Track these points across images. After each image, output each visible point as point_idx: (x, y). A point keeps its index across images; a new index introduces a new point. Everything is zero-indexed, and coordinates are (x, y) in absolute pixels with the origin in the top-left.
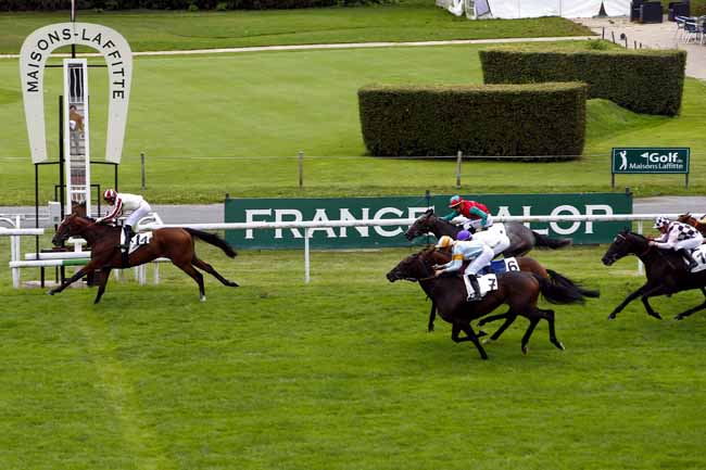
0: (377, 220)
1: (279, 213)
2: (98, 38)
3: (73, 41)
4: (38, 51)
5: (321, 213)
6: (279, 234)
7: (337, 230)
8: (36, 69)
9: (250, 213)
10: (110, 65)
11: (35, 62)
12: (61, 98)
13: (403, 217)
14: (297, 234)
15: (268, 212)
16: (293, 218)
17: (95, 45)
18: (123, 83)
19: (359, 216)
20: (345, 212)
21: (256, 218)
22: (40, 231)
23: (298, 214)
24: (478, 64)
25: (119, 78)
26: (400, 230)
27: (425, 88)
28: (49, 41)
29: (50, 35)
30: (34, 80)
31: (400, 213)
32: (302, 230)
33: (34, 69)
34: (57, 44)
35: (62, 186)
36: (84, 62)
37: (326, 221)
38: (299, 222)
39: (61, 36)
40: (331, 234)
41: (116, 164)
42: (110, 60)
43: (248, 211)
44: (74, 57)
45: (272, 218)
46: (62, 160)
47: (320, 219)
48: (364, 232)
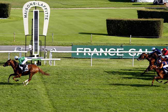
0: (109, 51)
1: (85, 49)
2: (42, 5)
3: (36, 5)
4: (27, 8)
5: (95, 49)
6: (85, 54)
7: (99, 53)
8: (27, 12)
9: (78, 49)
10: (44, 11)
11: (26, 10)
12: (32, 19)
13: (115, 51)
14: (89, 54)
15: (82, 49)
16: (88, 50)
17: (41, 6)
18: (48, 16)
19: (105, 50)
20: (101, 49)
21: (79, 50)
22: (26, 52)
23: (90, 49)
24: (137, 13)
25: (47, 15)
26: (115, 54)
27: (123, 19)
28: (30, 5)
29: (30, 4)
30: (26, 15)
31: (115, 50)
32: (91, 53)
33: (26, 12)
34: (32, 6)
35: (32, 41)
36: (38, 11)
37: (96, 51)
38: (90, 51)
39: (33, 4)
40: (98, 54)
41: (45, 36)
42: (45, 10)
43: (77, 48)
44: (36, 9)
45: (83, 50)
46: (32, 35)
47: (95, 51)
48: (106, 54)
